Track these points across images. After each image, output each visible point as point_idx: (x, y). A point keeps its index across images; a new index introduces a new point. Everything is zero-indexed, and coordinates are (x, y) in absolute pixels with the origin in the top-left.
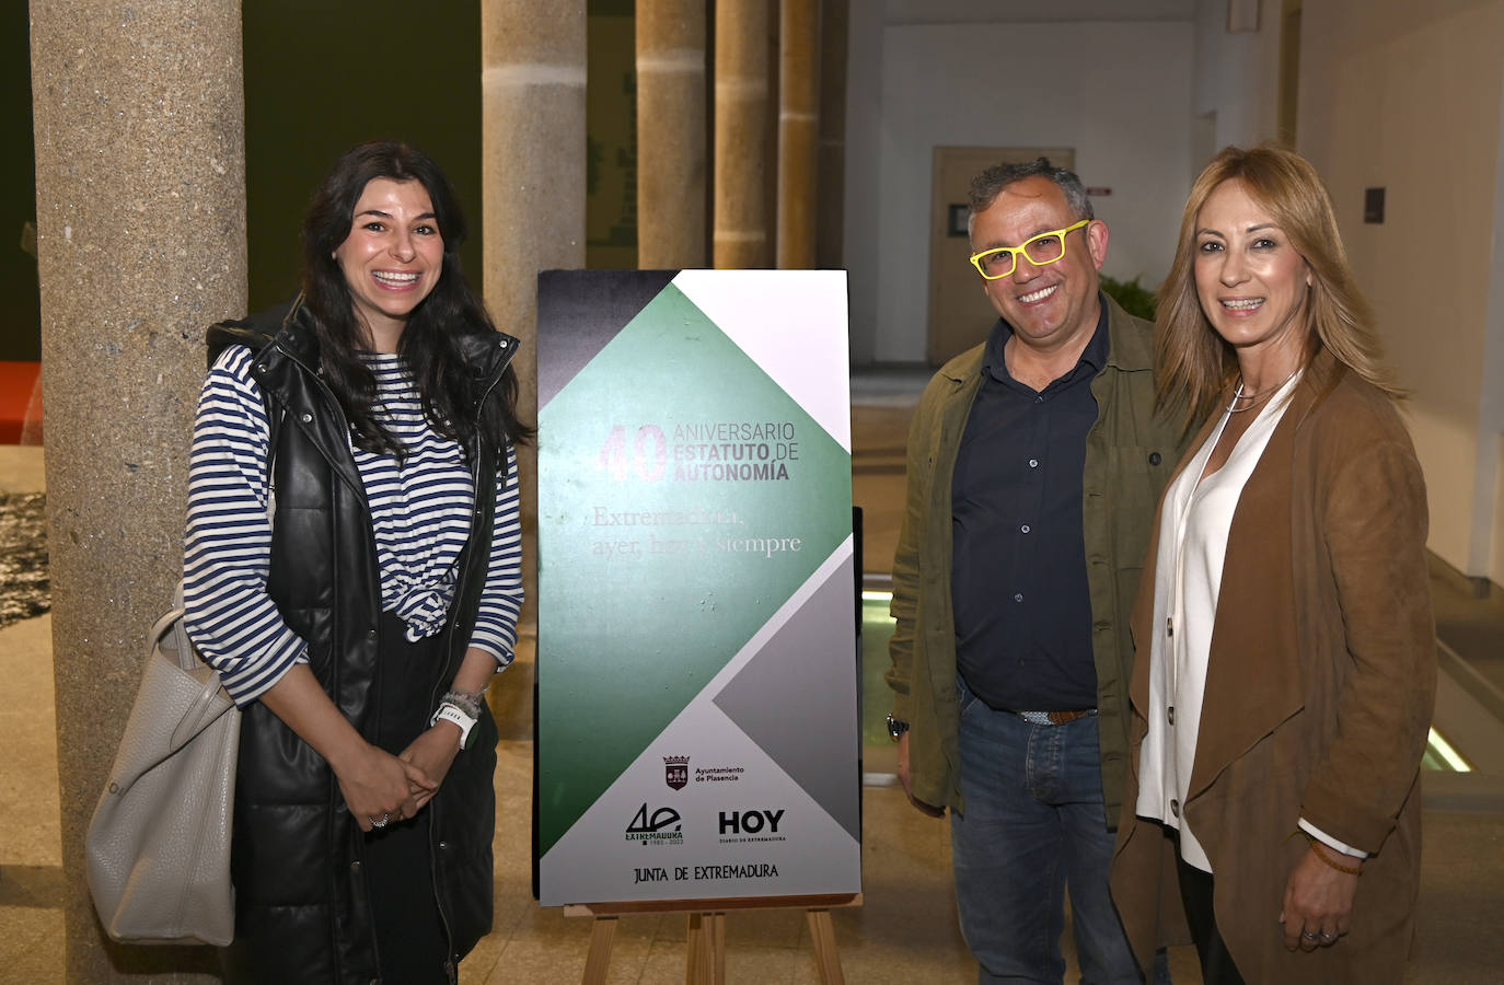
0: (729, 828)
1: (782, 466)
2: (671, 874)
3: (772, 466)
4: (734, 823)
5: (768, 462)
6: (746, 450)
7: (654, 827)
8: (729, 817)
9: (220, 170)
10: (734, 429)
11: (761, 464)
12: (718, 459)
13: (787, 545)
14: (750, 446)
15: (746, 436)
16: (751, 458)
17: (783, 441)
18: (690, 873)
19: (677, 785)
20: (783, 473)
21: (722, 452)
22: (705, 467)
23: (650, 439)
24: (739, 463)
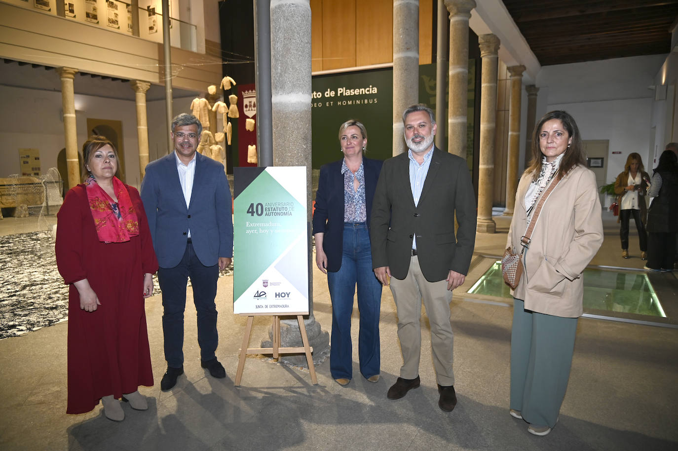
0: (278, 296)
1: (290, 212)
2: (264, 306)
3: (288, 212)
4: (279, 295)
7: (260, 296)
8: (278, 294)
10: (279, 204)
11: (285, 212)
12: (275, 211)
14: (283, 208)
15: (282, 205)
16: (283, 211)
17: (290, 206)
18: (268, 306)
19: (265, 286)
20: (291, 214)
21: (276, 209)
22: (272, 213)
23: (260, 207)
24: (280, 212)
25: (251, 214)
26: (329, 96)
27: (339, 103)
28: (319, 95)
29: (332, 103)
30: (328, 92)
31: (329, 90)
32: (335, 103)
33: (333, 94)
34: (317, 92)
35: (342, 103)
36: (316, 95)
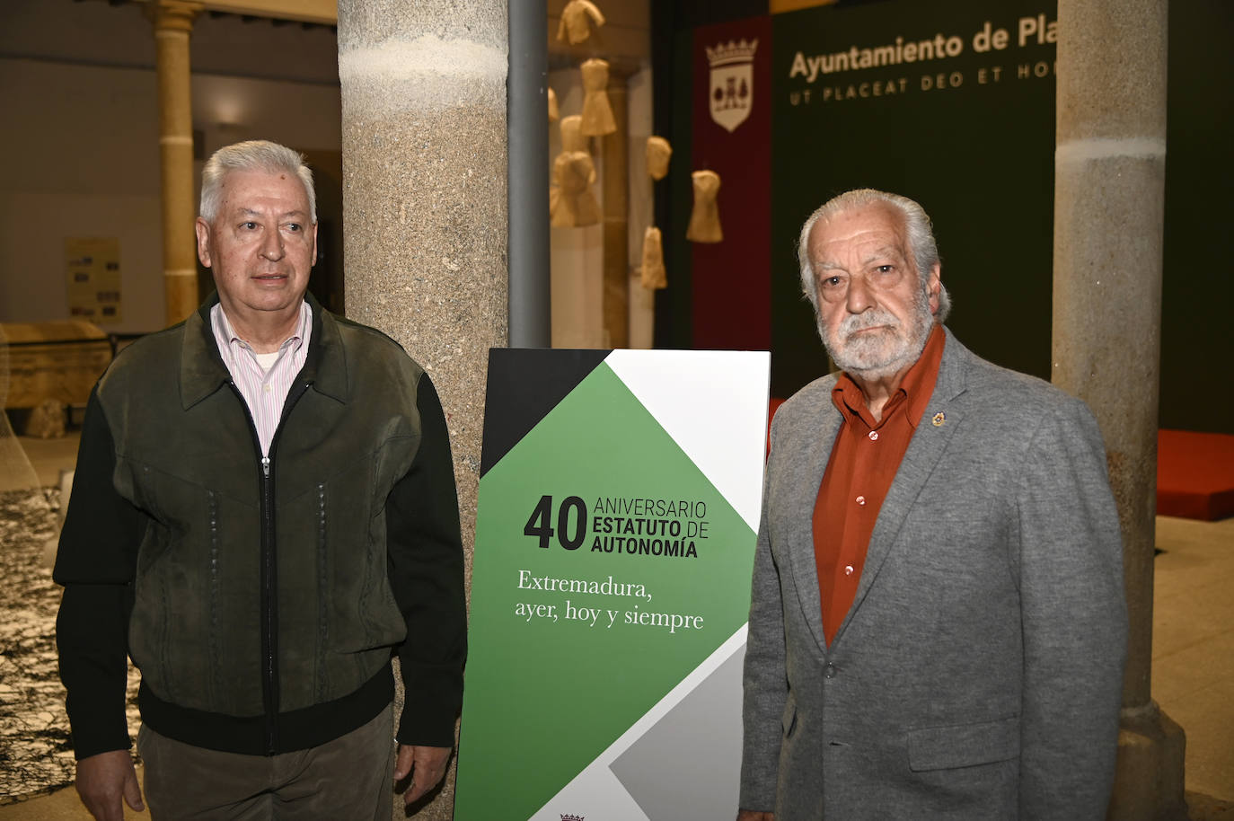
1: (692, 544)
3: (683, 543)
5: (679, 538)
6: (659, 525)
9: (453, 267)
10: (650, 504)
11: (672, 540)
12: (633, 533)
13: (691, 621)
14: (664, 522)
15: (661, 512)
16: (663, 534)
17: (694, 518)
20: (692, 551)
21: (636, 525)
22: (621, 540)
23: (573, 510)
24: (652, 538)
25: (537, 539)
26: (986, 47)
27: (1023, 71)
28: (954, 46)
29: (997, 71)
30: (986, 35)
31: (988, 27)
32: (1009, 72)
33: (1000, 39)
34: (946, 37)
35: (1032, 71)
36: (944, 48)
